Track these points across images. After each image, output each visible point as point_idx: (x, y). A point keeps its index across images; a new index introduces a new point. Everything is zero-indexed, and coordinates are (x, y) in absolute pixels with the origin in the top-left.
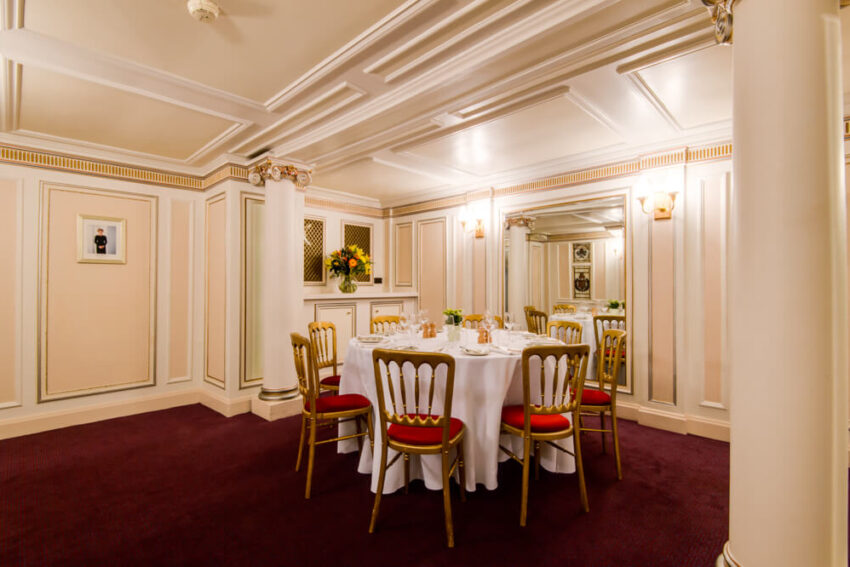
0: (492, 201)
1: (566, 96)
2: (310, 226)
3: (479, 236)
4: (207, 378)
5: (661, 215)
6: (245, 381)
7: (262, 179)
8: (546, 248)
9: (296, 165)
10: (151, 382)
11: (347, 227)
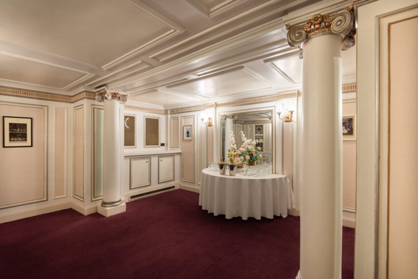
0: (216, 109)
1: (243, 70)
2: (128, 118)
3: (210, 125)
4: (75, 196)
5: (287, 120)
6: (94, 197)
7: (102, 98)
8: (243, 127)
9: (119, 93)
10: (45, 199)
11: (147, 119)
